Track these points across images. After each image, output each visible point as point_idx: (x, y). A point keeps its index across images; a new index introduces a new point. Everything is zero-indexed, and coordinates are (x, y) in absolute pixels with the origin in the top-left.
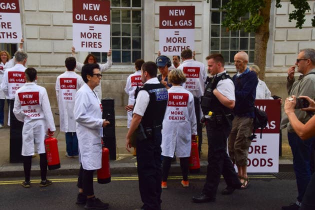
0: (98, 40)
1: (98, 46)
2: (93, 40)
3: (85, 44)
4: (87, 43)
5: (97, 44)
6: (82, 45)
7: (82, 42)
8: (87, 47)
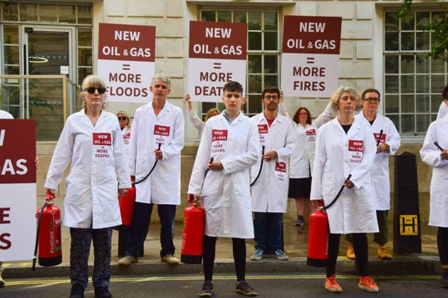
0: (319, 79)
1: (318, 87)
2: (311, 79)
3: (299, 84)
4: (302, 83)
5: (318, 85)
6: (295, 86)
7: (295, 82)
8: (301, 89)
